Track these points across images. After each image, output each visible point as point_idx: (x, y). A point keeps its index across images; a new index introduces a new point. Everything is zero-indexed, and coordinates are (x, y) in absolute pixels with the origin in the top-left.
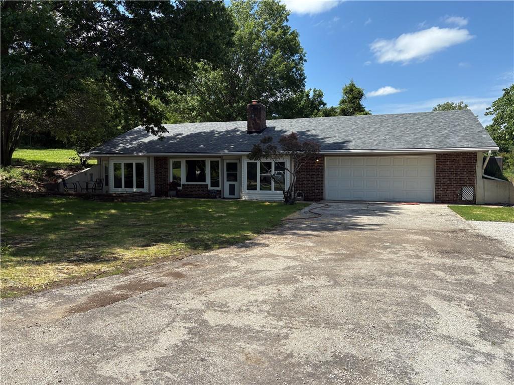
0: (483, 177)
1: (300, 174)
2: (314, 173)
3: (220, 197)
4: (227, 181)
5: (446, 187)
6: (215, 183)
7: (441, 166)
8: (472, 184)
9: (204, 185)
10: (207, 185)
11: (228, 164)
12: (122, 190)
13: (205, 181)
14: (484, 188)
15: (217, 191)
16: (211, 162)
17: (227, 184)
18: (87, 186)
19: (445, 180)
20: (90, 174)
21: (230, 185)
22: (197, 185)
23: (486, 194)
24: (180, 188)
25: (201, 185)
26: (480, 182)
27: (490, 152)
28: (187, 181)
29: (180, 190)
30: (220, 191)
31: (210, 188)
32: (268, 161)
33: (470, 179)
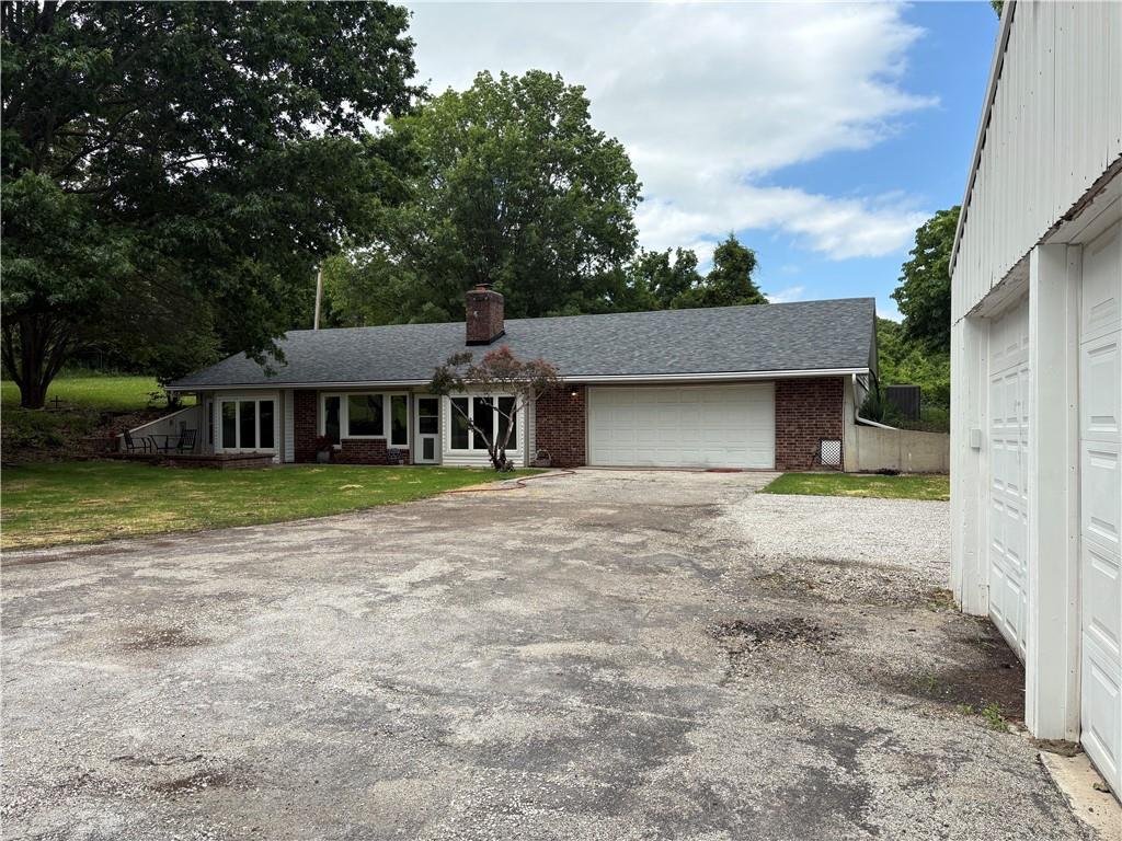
0: (857, 423)
1: (545, 419)
2: (569, 416)
3: (407, 463)
4: (421, 432)
5: (793, 441)
6: (399, 436)
7: (784, 403)
8: (837, 436)
9: (380, 441)
10: (385, 441)
11: (421, 401)
12: (238, 450)
13: (381, 433)
14: (857, 442)
15: (402, 451)
16: (392, 397)
17: (420, 439)
18: (166, 444)
19: (792, 428)
20: (181, 423)
21: (425, 440)
22: (367, 441)
23: (862, 453)
24: (337, 447)
25: (374, 441)
26: (850, 432)
27: (854, 377)
28: (351, 434)
29: (339, 451)
30: (407, 451)
31: (390, 446)
32: (463, 395)
33: (833, 426)
